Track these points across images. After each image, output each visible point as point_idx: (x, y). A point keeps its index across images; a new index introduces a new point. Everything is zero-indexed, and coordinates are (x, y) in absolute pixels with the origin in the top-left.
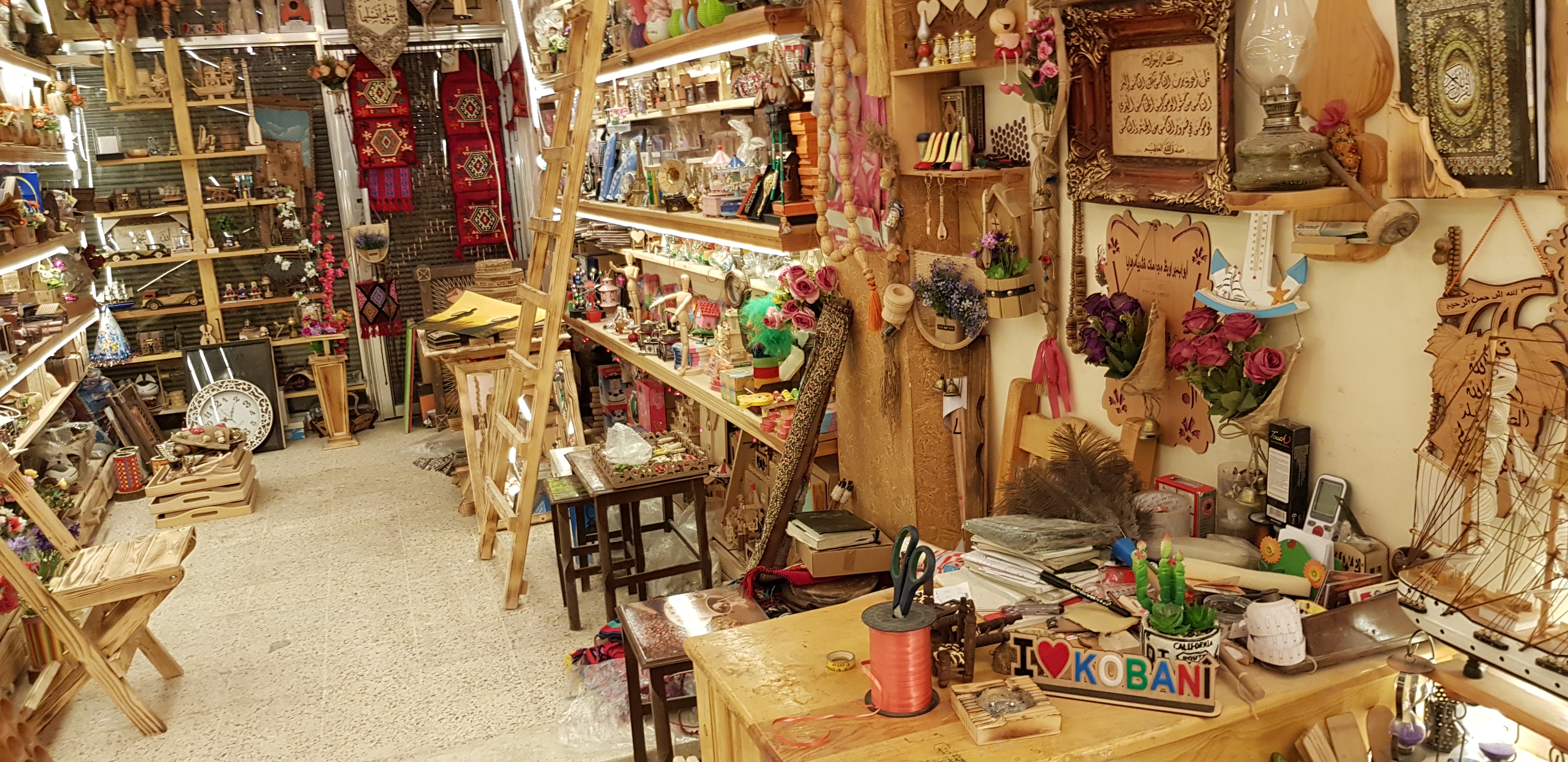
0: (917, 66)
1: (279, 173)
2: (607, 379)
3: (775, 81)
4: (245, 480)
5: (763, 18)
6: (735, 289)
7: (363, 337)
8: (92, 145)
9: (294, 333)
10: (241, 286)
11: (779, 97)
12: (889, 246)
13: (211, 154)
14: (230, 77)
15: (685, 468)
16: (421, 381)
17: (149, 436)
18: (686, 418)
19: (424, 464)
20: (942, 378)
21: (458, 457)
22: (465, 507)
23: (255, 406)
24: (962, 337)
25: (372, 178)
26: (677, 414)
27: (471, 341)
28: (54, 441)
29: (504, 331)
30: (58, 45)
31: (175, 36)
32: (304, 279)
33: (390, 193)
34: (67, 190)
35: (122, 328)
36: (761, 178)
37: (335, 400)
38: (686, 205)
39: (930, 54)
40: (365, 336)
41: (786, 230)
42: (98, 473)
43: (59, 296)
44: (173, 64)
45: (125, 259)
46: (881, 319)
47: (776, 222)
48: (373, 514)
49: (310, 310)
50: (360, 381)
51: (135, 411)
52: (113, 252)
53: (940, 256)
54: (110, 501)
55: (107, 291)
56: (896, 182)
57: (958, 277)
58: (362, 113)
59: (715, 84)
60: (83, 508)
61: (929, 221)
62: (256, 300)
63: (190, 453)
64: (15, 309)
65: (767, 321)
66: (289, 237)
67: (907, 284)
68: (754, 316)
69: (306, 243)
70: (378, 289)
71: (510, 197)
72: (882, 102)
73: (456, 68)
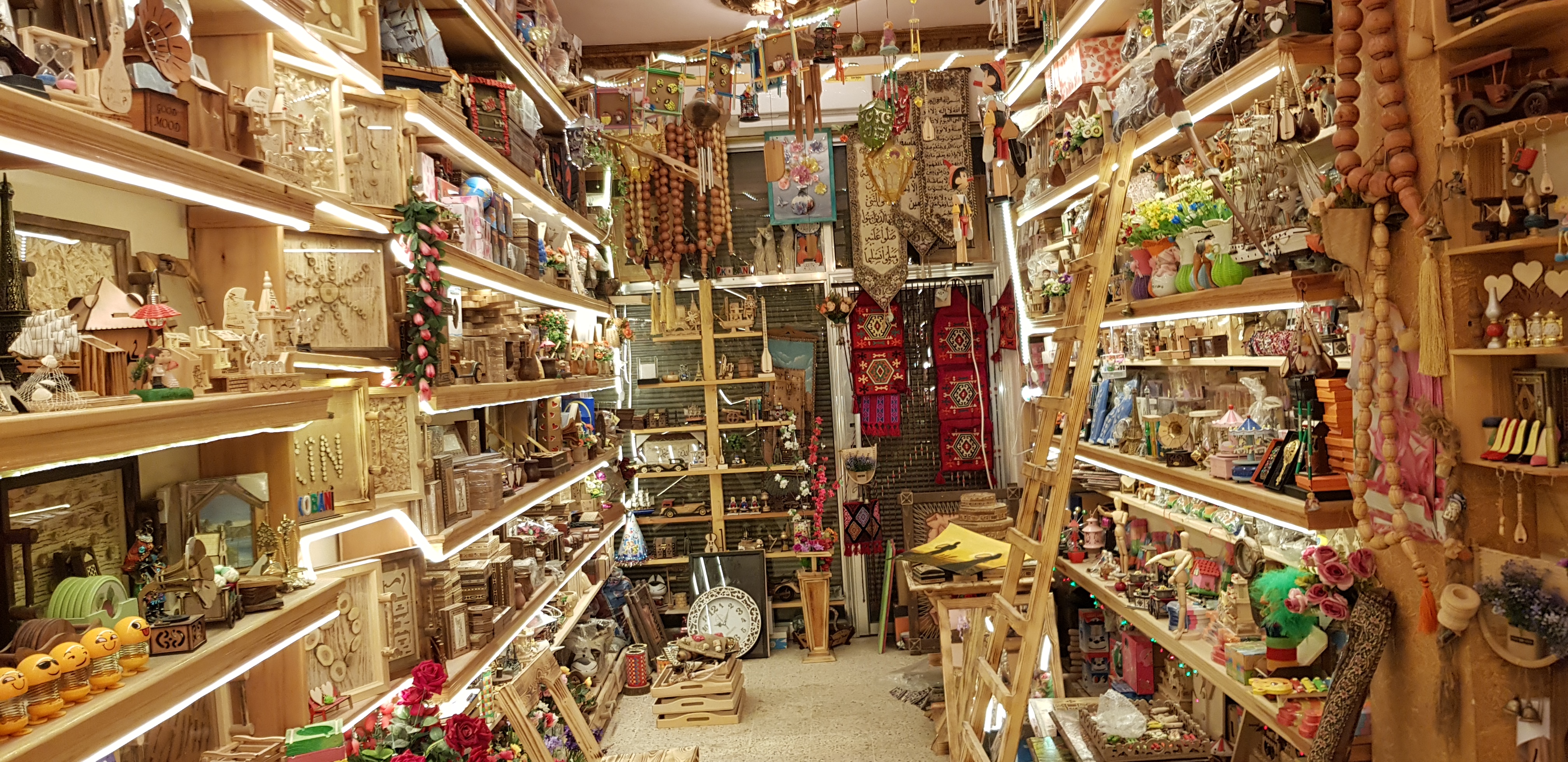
0: (1486, 347)
1: (784, 399)
2: (1088, 624)
3: (1303, 350)
4: (734, 690)
5: (1291, 285)
6: (1245, 558)
7: (846, 554)
8: (635, 371)
9: (785, 547)
10: (744, 499)
11: (1308, 367)
12: (1448, 542)
13: (729, 380)
14: (750, 312)
15: (1184, 748)
16: (897, 602)
17: (655, 634)
18: (1177, 680)
19: (899, 694)
20: (1517, 699)
21: (935, 693)
22: (938, 746)
23: (746, 614)
24: (1543, 654)
25: (865, 405)
26: (1166, 673)
27: (955, 577)
28: (582, 636)
29: (988, 570)
30: (617, 286)
31: (710, 277)
32: (798, 497)
33: (880, 419)
34: (613, 411)
35: (642, 532)
36: (1281, 444)
37: (817, 615)
38: (1187, 460)
39: (1502, 335)
40: (848, 553)
41: (1314, 507)
42: (613, 667)
43: (598, 504)
44: (706, 301)
45: (652, 471)
46: (1436, 622)
47: (1302, 496)
48: (849, 740)
49: (802, 527)
50: (840, 597)
51: (646, 609)
52: (642, 464)
53: (1514, 557)
54: (620, 695)
55: (634, 499)
56: (1456, 471)
57: (1537, 584)
58: (861, 344)
59: (1225, 337)
60: (599, 701)
61: (1502, 520)
62: (755, 514)
63: (690, 660)
64: (566, 519)
65: (1289, 604)
66: (788, 457)
67: (1471, 586)
68: (1270, 592)
69: (803, 464)
70: (863, 509)
71: (992, 425)
72: (1436, 382)
73: (949, 303)
